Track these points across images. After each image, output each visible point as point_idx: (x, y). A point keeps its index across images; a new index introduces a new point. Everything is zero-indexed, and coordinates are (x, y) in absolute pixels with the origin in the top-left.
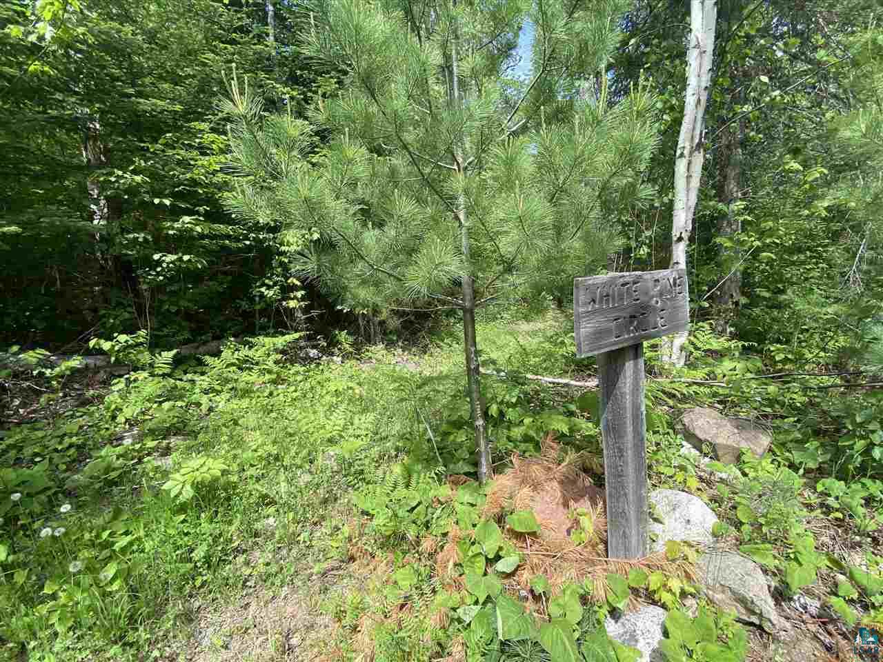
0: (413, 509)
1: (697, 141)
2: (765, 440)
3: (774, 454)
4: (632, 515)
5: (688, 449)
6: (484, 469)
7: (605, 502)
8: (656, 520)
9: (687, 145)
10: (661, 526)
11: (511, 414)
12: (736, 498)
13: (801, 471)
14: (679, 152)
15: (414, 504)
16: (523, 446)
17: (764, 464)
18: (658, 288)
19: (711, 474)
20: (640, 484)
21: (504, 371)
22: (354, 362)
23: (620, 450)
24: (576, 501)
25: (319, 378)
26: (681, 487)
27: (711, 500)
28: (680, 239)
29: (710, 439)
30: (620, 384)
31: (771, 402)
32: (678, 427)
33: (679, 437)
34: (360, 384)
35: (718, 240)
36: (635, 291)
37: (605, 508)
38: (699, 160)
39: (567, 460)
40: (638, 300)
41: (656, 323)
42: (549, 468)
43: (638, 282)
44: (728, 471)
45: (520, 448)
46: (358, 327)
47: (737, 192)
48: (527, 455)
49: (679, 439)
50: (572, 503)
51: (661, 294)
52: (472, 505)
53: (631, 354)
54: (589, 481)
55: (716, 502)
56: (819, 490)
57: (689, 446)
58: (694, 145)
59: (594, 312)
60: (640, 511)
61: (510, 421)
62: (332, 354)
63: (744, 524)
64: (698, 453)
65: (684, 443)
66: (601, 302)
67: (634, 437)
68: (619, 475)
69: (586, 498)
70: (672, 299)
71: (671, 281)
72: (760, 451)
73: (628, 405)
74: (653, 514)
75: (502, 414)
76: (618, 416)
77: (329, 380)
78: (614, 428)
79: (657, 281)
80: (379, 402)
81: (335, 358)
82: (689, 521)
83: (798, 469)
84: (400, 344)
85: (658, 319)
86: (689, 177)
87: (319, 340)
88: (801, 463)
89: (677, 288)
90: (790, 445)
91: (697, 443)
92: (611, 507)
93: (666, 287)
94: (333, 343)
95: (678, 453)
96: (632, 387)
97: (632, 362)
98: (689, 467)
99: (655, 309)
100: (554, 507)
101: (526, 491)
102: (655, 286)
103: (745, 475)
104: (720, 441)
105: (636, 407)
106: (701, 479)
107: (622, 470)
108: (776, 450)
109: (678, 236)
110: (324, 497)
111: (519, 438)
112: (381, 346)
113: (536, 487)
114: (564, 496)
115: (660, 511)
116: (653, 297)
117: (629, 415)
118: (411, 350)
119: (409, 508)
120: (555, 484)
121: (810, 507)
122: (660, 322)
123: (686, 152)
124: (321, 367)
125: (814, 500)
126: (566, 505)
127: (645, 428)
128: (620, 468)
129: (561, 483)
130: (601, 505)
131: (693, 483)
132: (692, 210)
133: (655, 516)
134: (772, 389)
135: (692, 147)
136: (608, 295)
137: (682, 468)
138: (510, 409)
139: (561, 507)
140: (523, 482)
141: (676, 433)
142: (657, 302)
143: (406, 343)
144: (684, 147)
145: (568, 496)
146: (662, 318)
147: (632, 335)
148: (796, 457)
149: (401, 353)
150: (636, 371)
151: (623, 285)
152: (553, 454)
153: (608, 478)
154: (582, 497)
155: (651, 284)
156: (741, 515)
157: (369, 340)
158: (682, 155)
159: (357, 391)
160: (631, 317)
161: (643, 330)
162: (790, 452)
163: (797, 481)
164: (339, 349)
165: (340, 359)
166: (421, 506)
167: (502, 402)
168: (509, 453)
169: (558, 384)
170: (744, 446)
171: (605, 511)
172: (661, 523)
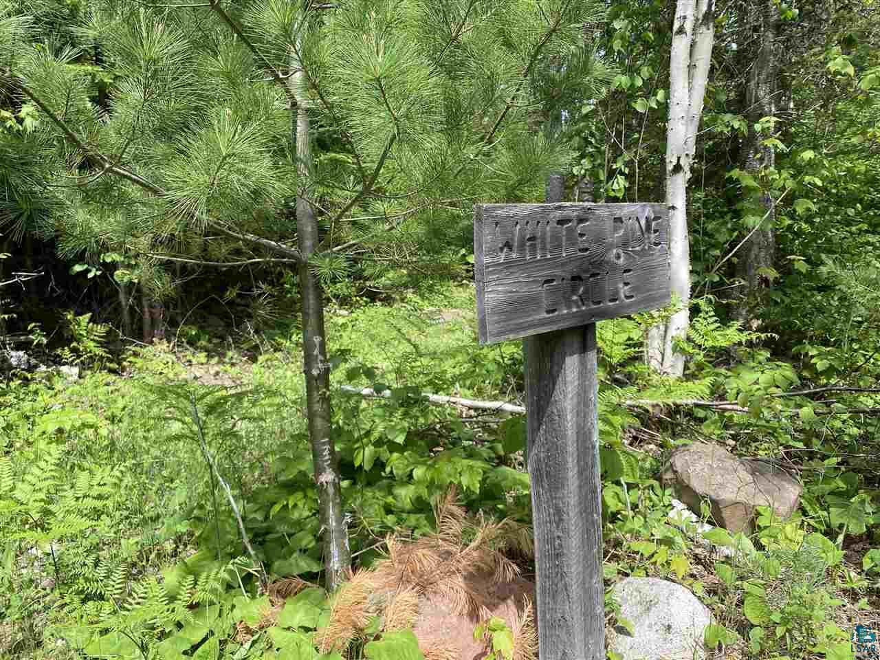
0: (195, 647)
1: (704, 8)
2: (792, 492)
3: (805, 513)
4: (577, 623)
5: (680, 513)
6: (335, 564)
7: (534, 603)
8: (621, 631)
9: (690, 13)
10: (628, 639)
11: (396, 463)
12: (745, 584)
13: (841, 538)
14: (676, 26)
15: (197, 638)
16: (413, 520)
17: (788, 528)
18: (622, 232)
19: (712, 549)
20: (590, 568)
21: (389, 388)
22: (104, 376)
23: (559, 512)
24: (492, 607)
25: (27, 406)
26: (663, 573)
27: (709, 593)
28: (678, 168)
29: (712, 493)
30: (557, 395)
31: (809, 435)
32: (668, 476)
33: (668, 492)
34: (113, 419)
35: (735, 173)
36: (581, 235)
37: (535, 613)
38: (707, 40)
39: (479, 536)
40: (587, 250)
41: (616, 292)
42: (449, 553)
43: (586, 220)
44: (735, 543)
45: (407, 523)
46: (117, 309)
47: (770, 104)
48: (417, 534)
49: (668, 496)
50: (484, 612)
51: (625, 244)
52: (307, 630)
53: (575, 341)
54: (512, 570)
55: (715, 593)
56: (866, 568)
57: (682, 506)
58: (700, 16)
59: (509, 265)
60: (589, 615)
61: (392, 476)
62: (58, 361)
63: (752, 626)
64: (694, 517)
65: (675, 502)
66: (522, 247)
67: (580, 487)
68: (557, 555)
69: (509, 601)
70: (643, 253)
71: (643, 222)
72: (784, 509)
73: (571, 432)
74: (616, 621)
75: (379, 464)
76: (555, 451)
77: (46, 410)
78: (548, 473)
79: (619, 220)
80: (148, 452)
81: (64, 369)
82: (669, 627)
83: (838, 534)
84: (203, 343)
85: (621, 285)
86: (691, 67)
87: (32, 332)
88: (841, 526)
89: (653, 236)
90: (828, 499)
91: (693, 500)
92: (544, 613)
93: (634, 233)
94: (61, 337)
95: (665, 519)
96: (575, 400)
97: (576, 357)
98: (679, 539)
99: (614, 267)
100: (455, 620)
101: (407, 596)
102: (616, 230)
103: (759, 546)
104: (727, 495)
105: (583, 435)
106: (697, 560)
107: (560, 545)
108: (808, 508)
109: (675, 162)
110: (14, 640)
111: (408, 506)
112: (164, 345)
113: (424, 588)
114: (471, 600)
115: (626, 614)
116: (611, 246)
117: (571, 448)
118: (224, 355)
119: (187, 647)
120: (459, 581)
121: (853, 595)
122: (623, 290)
123: (688, 26)
124: (32, 387)
125: (860, 583)
126: (474, 616)
127: (598, 471)
128: (557, 542)
129: (469, 578)
130: (528, 609)
131: (682, 565)
132: (696, 122)
133: (620, 624)
134: (807, 411)
135: (697, 20)
136: (533, 238)
137: (668, 542)
138: (396, 455)
139: (466, 620)
140: (403, 580)
141: (664, 487)
142: (618, 257)
143: (215, 341)
144: (685, 17)
145: (478, 599)
146: (626, 284)
147: (575, 310)
148: (835, 516)
149: (204, 360)
150: (584, 373)
151: (561, 222)
152: (456, 527)
153: (541, 559)
154: (504, 599)
155: (609, 224)
156: (751, 613)
157: (141, 334)
158: (681, 31)
159: (104, 432)
160: (573, 278)
161: (595, 303)
162: (826, 509)
163: (834, 553)
164: (75, 351)
165: (76, 370)
166: (211, 639)
167: (379, 443)
168: (385, 531)
169: (484, 410)
170: (761, 502)
171: (535, 621)
172: (628, 634)
